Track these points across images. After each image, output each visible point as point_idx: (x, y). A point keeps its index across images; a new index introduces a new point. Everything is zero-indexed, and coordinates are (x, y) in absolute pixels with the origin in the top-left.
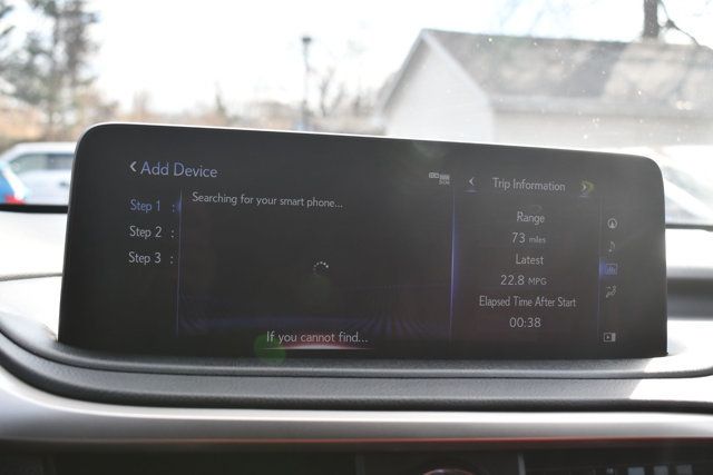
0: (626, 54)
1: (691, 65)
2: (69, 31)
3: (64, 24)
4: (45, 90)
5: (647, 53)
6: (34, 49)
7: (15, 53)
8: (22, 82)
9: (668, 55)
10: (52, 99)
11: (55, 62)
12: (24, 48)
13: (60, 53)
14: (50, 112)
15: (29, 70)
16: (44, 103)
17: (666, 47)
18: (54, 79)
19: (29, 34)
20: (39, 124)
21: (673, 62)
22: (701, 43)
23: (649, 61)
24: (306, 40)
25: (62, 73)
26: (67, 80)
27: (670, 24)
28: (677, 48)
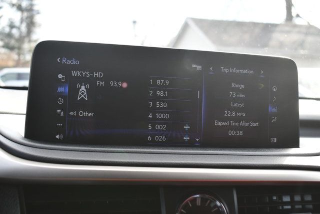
0: (278, 29)
1: (307, 34)
2: (27, 18)
3: (25, 14)
4: (16, 45)
5: (287, 29)
6: (12, 26)
7: (3, 28)
8: (6, 40)
9: (297, 30)
10: (19, 48)
11: (21, 33)
12: (7, 25)
13: (24, 28)
14: (19, 54)
15: (10, 35)
16: (16, 51)
17: (296, 26)
18: (21, 40)
19: (9, 19)
20: (14, 60)
21: (299, 32)
22: (311, 24)
23: (288, 32)
24: (134, 22)
25: (24, 37)
26: (26, 40)
27: (298, 16)
28: (300, 26)
